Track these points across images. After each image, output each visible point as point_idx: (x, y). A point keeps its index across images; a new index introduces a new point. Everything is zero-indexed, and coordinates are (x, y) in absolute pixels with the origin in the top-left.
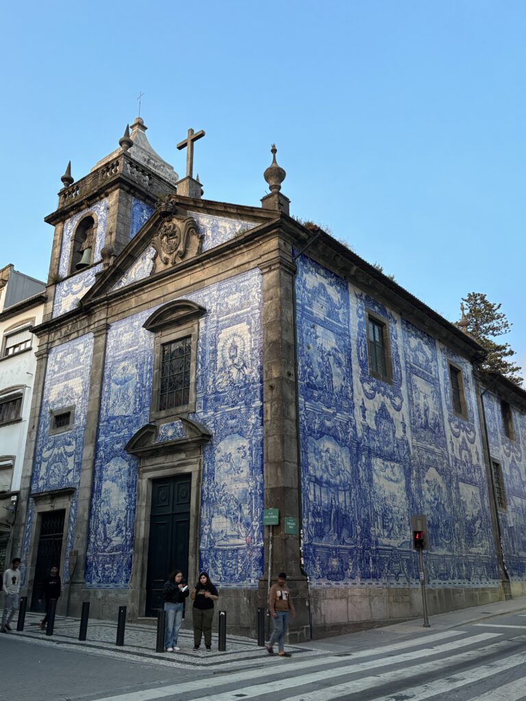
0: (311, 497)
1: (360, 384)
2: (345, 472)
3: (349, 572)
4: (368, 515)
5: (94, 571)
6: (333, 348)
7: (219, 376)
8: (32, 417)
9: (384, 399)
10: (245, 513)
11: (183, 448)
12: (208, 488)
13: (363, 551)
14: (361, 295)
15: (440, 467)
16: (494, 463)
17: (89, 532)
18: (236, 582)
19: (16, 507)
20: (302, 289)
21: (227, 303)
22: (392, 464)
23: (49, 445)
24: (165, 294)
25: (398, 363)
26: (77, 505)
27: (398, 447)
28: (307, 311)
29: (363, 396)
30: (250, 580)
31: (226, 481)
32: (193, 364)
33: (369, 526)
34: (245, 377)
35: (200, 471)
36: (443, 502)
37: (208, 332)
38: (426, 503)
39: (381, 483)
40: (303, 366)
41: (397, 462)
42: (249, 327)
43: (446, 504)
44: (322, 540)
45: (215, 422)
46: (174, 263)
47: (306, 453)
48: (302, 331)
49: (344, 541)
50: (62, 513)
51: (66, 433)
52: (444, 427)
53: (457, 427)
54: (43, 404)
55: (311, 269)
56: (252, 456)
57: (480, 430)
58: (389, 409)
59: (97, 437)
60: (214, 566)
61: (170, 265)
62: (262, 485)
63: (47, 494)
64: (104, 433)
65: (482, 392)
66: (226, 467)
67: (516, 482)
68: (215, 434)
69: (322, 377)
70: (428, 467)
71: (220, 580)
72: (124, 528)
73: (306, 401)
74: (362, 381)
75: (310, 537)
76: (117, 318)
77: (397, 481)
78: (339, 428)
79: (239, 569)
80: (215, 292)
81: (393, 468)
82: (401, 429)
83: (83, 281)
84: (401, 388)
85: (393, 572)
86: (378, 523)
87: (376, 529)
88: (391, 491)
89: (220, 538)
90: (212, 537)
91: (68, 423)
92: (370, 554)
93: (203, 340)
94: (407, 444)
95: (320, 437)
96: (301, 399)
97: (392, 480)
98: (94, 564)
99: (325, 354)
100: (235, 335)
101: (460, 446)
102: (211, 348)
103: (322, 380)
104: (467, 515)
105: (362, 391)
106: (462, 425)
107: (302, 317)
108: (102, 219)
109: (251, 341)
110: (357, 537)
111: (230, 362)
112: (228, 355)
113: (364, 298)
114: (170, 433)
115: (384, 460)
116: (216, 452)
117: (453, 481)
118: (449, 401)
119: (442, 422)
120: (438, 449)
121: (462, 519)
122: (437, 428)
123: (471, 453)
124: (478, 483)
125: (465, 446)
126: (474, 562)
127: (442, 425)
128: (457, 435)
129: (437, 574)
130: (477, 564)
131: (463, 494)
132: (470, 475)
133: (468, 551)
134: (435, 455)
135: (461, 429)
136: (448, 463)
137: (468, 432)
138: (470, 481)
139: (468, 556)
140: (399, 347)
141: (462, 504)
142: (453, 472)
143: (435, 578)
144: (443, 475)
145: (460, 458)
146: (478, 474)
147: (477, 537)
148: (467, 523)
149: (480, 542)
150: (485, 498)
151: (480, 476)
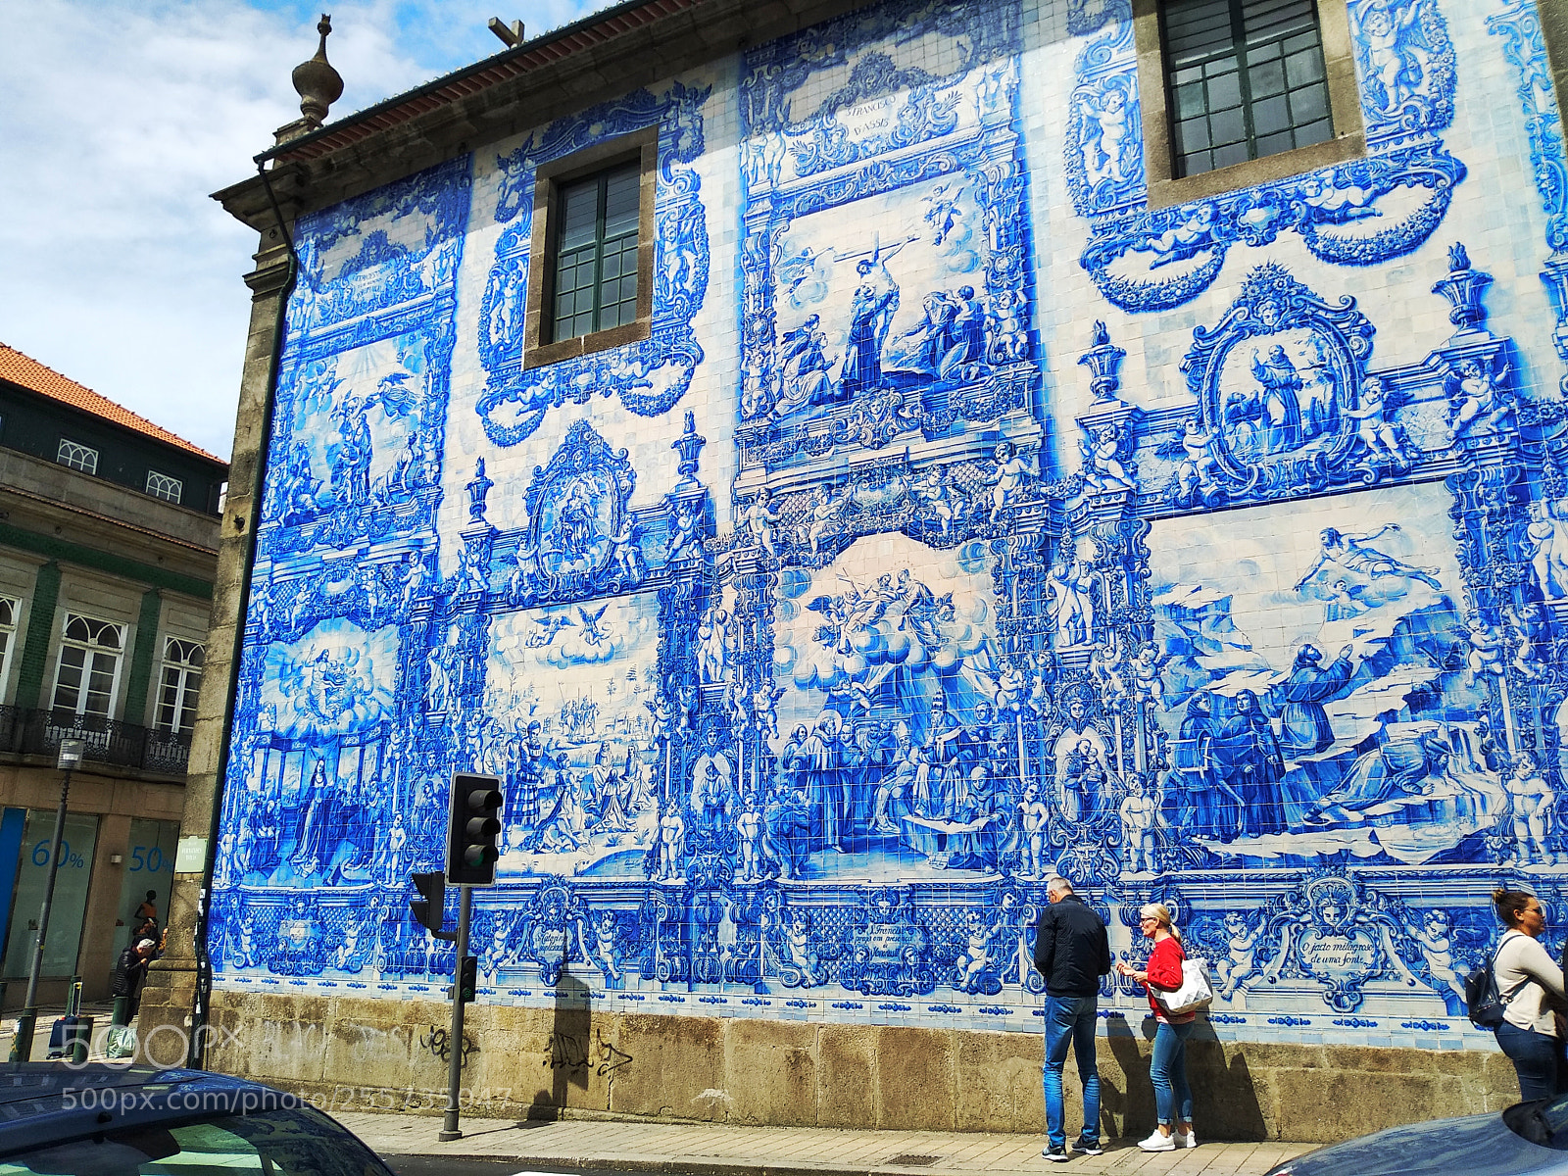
0: (253, 784)
1: (475, 421)
2: (376, 694)
3: (343, 955)
9: (589, 408)
14: (526, 146)
20: (308, 298)
22: (592, 608)
27: (636, 536)
29: (484, 447)
40: (280, 485)
44: (268, 878)
47: (256, 685)
49: (337, 874)
53: (1188, 250)
58: (607, 431)
74: (487, 406)
75: (235, 875)
77: (609, 657)
78: (371, 586)
81: (593, 619)
82: (671, 465)
84: (696, 321)
85: (531, 955)
88: (572, 695)
95: (305, 632)
96: (262, 565)
97: (579, 660)
101: (1207, 337)
105: (482, 435)
106: (1255, 216)
110: (389, 857)
113: (537, 145)
115: (548, 609)
117: (1074, 536)
118: (1112, 164)
119: (1007, 302)
120: (947, 436)
121: (1153, 700)
122: (953, 352)
123: (1361, 316)
124: (1438, 458)
125: (1274, 311)
126: (1261, 911)
127: (1012, 313)
128: (1179, 292)
129: (834, 967)
130: (1306, 918)
131: (1186, 574)
132: (1309, 447)
133: (1201, 856)
134: (914, 471)
135: (1238, 239)
136: (1034, 470)
137: (1343, 217)
138: (1313, 481)
139: (1181, 881)
140: (710, 174)
141: (1165, 629)
142: (1083, 496)
143: (813, 982)
144: (976, 540)
145: (1193, 400)
146: (1453, 402)
147: (1353, 768)
148: (1207, 715)
149: (1388, 797)
150: (1552, 520)
151: (1481, 409)
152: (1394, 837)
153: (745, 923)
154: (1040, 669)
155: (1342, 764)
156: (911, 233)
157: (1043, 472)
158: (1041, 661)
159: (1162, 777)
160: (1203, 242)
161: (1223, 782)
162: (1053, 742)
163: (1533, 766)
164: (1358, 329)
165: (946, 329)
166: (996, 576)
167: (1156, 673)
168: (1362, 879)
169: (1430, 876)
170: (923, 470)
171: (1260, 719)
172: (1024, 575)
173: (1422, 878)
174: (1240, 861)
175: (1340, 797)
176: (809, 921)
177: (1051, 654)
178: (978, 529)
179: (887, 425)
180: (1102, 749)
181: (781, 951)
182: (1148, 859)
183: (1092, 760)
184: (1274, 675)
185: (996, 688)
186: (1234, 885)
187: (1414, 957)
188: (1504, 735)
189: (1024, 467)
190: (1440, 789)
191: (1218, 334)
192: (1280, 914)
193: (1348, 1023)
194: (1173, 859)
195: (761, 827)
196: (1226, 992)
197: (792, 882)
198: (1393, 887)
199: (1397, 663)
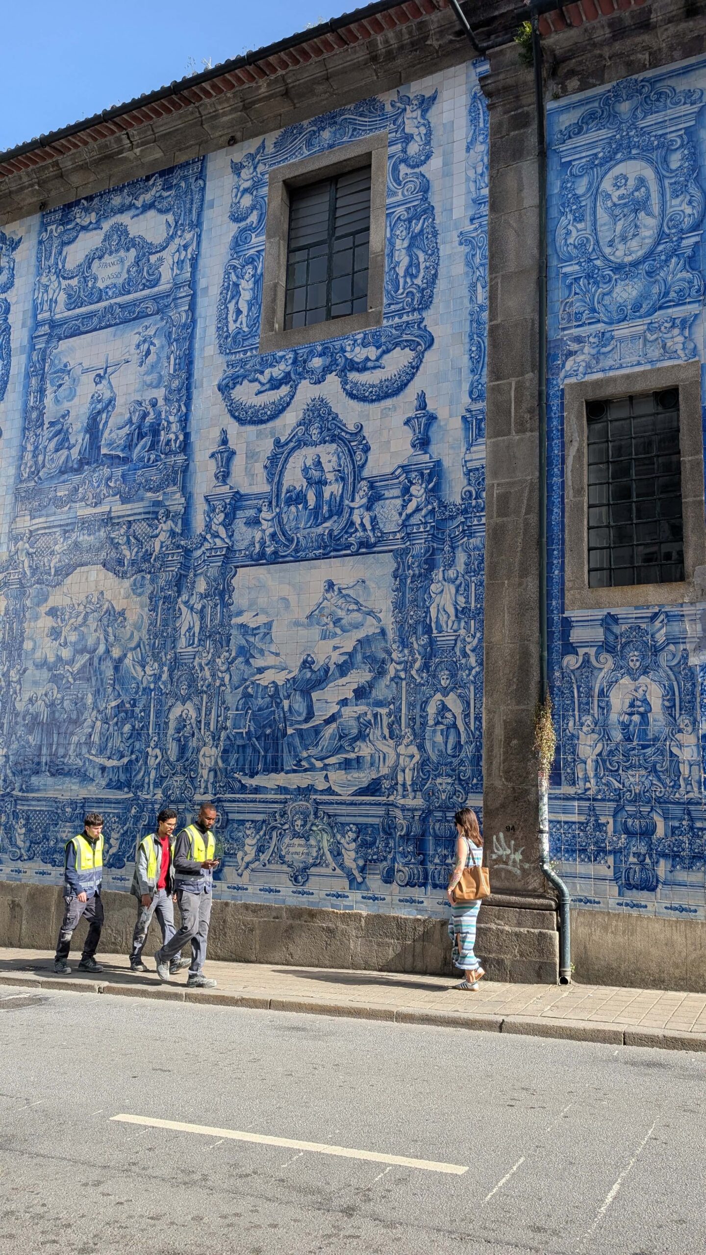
15: (129, 554)
36: (116, 653)
38: (31, 670)
53: (278, 383)
70: (67, 570)
101: (281, 446)
106: (316, 362)
117: (195, 575)
118: (243, 318)
119: (175, 411)
120: (134, 502)
121: (224, 685)
122: (142, 443)
123: (364, 438)
124: (391, 538)
125: (318, 430)
126: (264, 821)
127: (177, 419)
128: (269, 413)
129: (38, 849)
130: (286, 826)
131: (252, 603)
132: (325, 525)
133: (237, 785)
134: (113, 524)
135: (305, 378)
136: (178, 530)
137: (362, 367)
138: (325, 548)
139: (225, 801)
140: (16, 303)
141: (237, 639)
142: (203, 549)
143: (26, 858)
144: (142, 574)
145: (266, 488)
146: (404, 500)
147: (322, 734)
148: (252, 696)
149: (337, 753)
150: (444, 583)
151: (418, 507)
152: (337, 777)
154: (168, 662)
155: (317, 730)
156: (126, 357)
157: (183, 530)
158: (169, 657)
159: (223, 734)
160: (286, 379)
161: (254, 739)
162: (169, 709)
163: (412, 738)
164: (361, 447)
165: (139, 427)
166: (151, 599)
167: (228, 669)
168: (317, 803)
169: (352, 804)
170: (118, 524)
171: (278, 700)
172: (166, 599)
173: (348, 804)
174: (257, 790)
175: (313, 751)
176: (28, 819)
177: (175, 653)
178: (145, 566)
179: (101, 491)
180: (194, 716)
181: (11, 838)
182: (210, 786)
183: (188, 722)
184: (289, 673)
185: (143, 673)
186: (251, 805)
187: (337, 854)
188: (400, 717)
189: (173, 526)
190: (364, 750)
191: (287, 444)
192: (273, 824)
193: (300, 893)
194: (223, 787)
195: (7, 758)
196: (240, 871)
197: (20, 794)
198: (331, 810)
199: (353, 669)
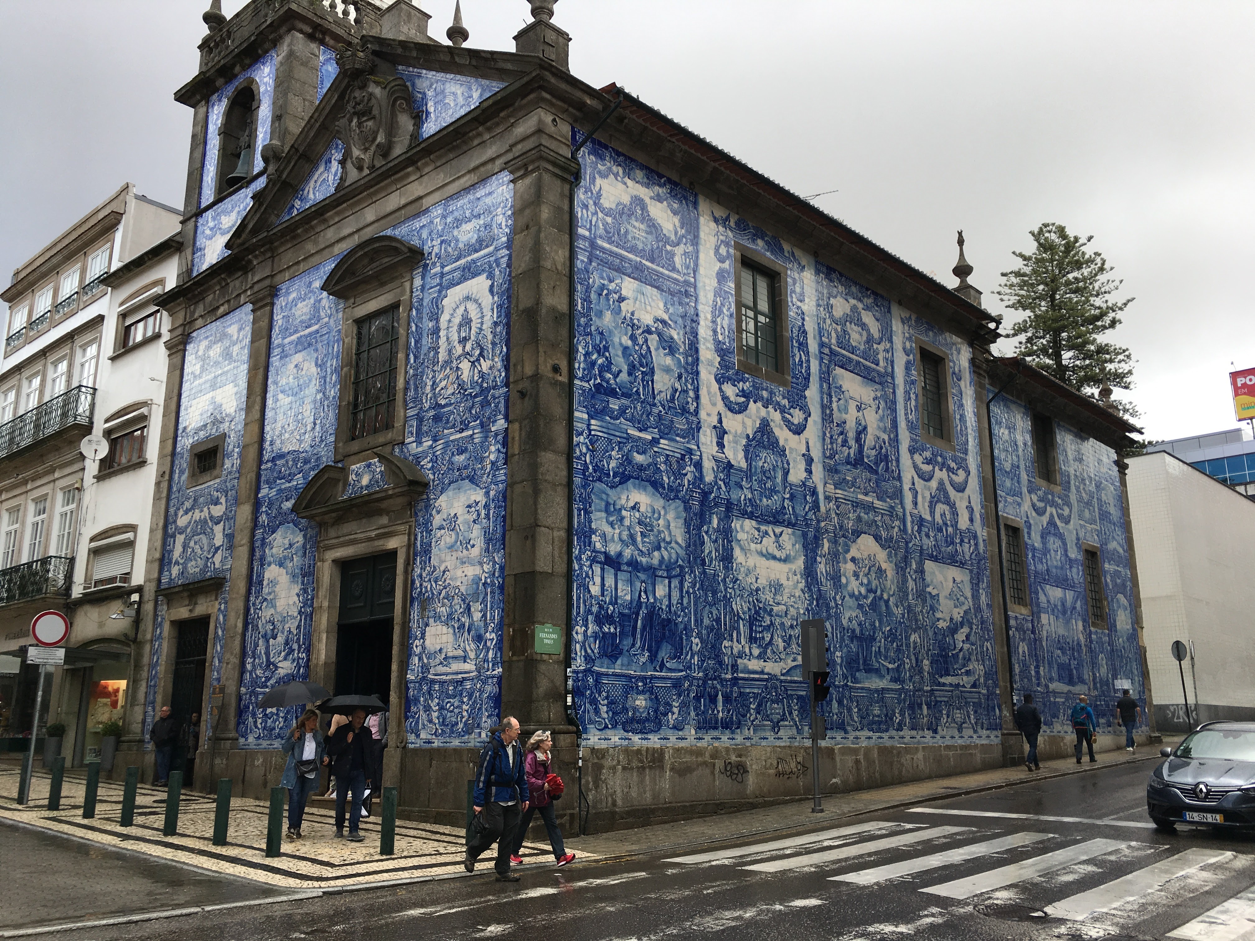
0: (595, 590)
1: (715, 386)
2: (673, 545)
3: (672, 718)
4: (718, 620)
5: (250, 719)
6: (657, 320)
7: (441, 376)
8: (161, 456)
9: (768, 413)
10: (475, 619)
11: (384, 505)
12: (421, 576)
13: (705, 683)
14: (727, 219)
15: (884, 534)
16: (1007, 526)
17: (243, 654)
18: (460, 735)
19: (138, 611)
20: (592, 208)
21: (457, 240)
22: (778, 530)
23: (188, 505)
24: (361, 226)
25: (803, 346)
26: (225, 607)
27: (792, 498)
28: (603, 249)
29: (720, 406)
30: (480, 733)
31: (448, 564)
32: (401, 356)
33: (720, 637)
34: (482, 375)
35: (409, 546)
36: (885, 596)
37: (426, 295)
38: (847, 598)
39: (751, 563)
40: (587, 354)
41: (790, 525)
42: (490, 282)
43: (892, 601)
44: (614, 663)
45: (434, 460)
46: (372, 167)
47: (587, 512)
48: (588, 288)
49: (662, 666)
50: (204, 621)
51: (212, 483)
52: (898, 461)
53: (928, 462)
54: (180, 432)
55: (615, 169)
56: (489, 519)
57: (981, 466)
58: (777, 432)
59: (258, 489)
60: (428, 709)
61: (366, 172)
62: (502, 568)
63: (181, 588)
64: (268, 482)
65: (991, 396)
66: (448, 538)
67: (1055, 558)
68: (434, 481)
69: (630, 374)
70: (857, 534)
71: (435, 734)
72: (295, 646)
73: (591, 417)
74: (720, 380)
75: (588, 659)
76: (287, 275)
77: (786, 560)
78: (663, 467)
79: (465, 714)
80: (438, 220)
81: (778, 536)
82: (802, 466)
83: (237, 209)
84: (807, 393)
85: (767, 717)
86: (739, 633)
87: (735, 643)
88: (773, 577)
89: (437, 661)
90: (425, 661)
91: (214, 467)
92: (719, 687)
93: (417, 310)
94: (814, 493)
95: (621, 483)
96: (580, 415)
97: (774, 558)
98: (251, 708)
99: (640, 331)
100: (468, 298)
101: (932, 497)
102: (431, 324)
103: (632, 379)
104: (938, 620)
105: (720, 398)
106: (939, 459)
107: (590, 261)
108: (266, 90)
109: (493, 310)
110: (692, 657)
111: (459, 350)
112: (455, 337)
113: (732, 224)
114: (365, 481)
115: (759, 523)
116: (434, 512)
117: (911, 558)
118: (913, 415)
119: (893, 453)
120: (882, 501)
121: (927, 625)
122: (882, 465)
123: (956, 508)
124: (968, 563)
125: (943, 496)
126: (947, 701)
127: (895, 458)
128: (927, 477)
129: (865, 722)
130: (954, 704)
131: (932, 582)
132: (950, 548)
135: (937, 465)
136: (902, 527)
138: (951, 560)
141: (929, 600)
142: (912, 543)
143: (860, 728)
144: (890, 549)
145: (931, 519)
147: (959, 657)
148: (937, 633)
149: (964, 667)
150: (982, 589)
151: (973, 550)
152: (965, 678)
153: (840, 702)
154: (906, 607)
155: (957, 655)
156: (870, 403)
159: (930, 653)
160: (931, 461)
161: (940, 657)
162: (910, 636)
163: (982, 662)
164: (956, 512)
165: (880, 454)
166: (896, 566)
167: (928, 616)
168: (961, 692)
169: (970, 692)
170: (877, 512)
171: (945, 637)
174: (944, 685)
175: (957, 665)
176: (857, 702)
177: (908, 602)
178: (891, 545)
179: (867, 486)
180: (919, 641)
181: (851, 715)
182: (928, 682)
183: (917, 645)
185: (897, 612)
186: (943, 693)
187: (969, 717)
188: (978, 651)
189: (900, 525)
191: (934, 497)
192: (950, 703)
194: (933, 683)
195: (841, 657)
196: (943, 728)
197: (852, 684)
198: (965, 695)
